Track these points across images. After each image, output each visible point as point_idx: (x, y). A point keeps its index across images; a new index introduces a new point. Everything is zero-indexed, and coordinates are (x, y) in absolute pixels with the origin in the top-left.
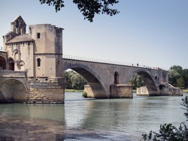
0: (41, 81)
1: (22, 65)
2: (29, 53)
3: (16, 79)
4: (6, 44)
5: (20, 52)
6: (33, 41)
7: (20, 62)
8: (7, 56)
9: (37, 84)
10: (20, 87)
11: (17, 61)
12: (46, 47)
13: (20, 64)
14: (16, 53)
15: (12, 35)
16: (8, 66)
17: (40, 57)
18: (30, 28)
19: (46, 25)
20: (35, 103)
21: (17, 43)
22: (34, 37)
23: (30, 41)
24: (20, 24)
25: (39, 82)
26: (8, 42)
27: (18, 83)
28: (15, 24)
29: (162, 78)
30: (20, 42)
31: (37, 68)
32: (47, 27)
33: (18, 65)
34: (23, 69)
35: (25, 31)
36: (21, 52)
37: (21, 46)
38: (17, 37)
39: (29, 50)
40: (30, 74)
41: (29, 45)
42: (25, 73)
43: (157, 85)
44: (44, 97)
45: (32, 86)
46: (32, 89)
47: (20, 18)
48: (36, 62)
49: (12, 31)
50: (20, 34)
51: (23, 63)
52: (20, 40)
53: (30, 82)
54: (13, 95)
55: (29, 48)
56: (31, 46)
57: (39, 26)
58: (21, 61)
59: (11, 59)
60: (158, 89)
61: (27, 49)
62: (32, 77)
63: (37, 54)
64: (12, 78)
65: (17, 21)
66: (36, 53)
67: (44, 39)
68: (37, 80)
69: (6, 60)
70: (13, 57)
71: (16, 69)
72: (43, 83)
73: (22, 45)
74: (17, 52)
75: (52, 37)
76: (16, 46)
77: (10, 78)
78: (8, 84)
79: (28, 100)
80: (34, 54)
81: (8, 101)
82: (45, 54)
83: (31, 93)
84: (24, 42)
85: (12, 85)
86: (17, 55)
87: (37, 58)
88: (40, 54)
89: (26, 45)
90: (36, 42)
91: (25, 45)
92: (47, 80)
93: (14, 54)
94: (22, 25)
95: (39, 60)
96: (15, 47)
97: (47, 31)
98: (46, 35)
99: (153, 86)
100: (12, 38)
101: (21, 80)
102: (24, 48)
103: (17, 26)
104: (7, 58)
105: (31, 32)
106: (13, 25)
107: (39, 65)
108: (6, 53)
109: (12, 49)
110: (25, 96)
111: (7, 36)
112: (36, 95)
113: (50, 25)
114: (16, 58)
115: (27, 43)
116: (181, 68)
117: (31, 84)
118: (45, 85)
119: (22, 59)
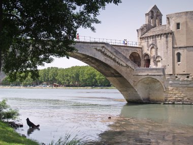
0: (182, 78)
1: (159, 61)
2: (167, 47)
3: (153, 77)
4: (141, 38)
5: (156, 46)
6: (172, 33)
8: (142, 52)
9: (176, 82)
10: (157, 86)
11: (154, 57)
12: (187, 39)
13: (157, 60)
14: (152, 48)
15: (146, 28)
16: (143, 63)
17: (180, 51)
18: (168, 18)
19: (187, 12)
20: (173, 103)
21: (153, 37)
22: (173, 27)
23: (168, 33)
24: (155, 14)
25: (178, 80)
26: (143, 36)
27: (155, 81)
28: (150, 15)
30: (156, 35)
31: (177, 64)
32: (189, 15)
33: (154, 61)
34: (160, 65)
35: (161, 22)
36: (158, 46)
37: (158, 39)
38: (152, 30)
39: (167, 44)
40: (169, 71)
41: (167, 37)
42: (163, 70)
44: (185, 97)
45: (171, 84)
46: (170, 88)
47: (155, 8)
48: (176, 57)
49: (147, 23)
50: (155, 26)
51: (160, 59)
52: (157, 33)
53: (168, 80)
54: (149, 94)
55: (167, 41)
56: (170, 39)
57: (179, 15)
58: (158, 57)
59: (147, 55)
61: (165, 42)
62: (171, 75)
63: (177, 48)
64: (148, 76)
65: (152, 11)
66: (175, 46)
67: (185, 29)
68: (177, 77)
69: (141, 56)
70: (149, 53)
72: (184, 81)
73: (159, 38)
74: (154, 46)
76: (152, 40)
77: (146, 77)
78: (143, 82)
79: (166, 100)
80: (173, 48)
81: (144, 102)
82: (186, 47)
83: (170, 92)
84: (162, 34)
85: (148, 84)
86: (154, 50)
87: (176, 52)
88: (180, 48)
89: (163, 38)
90: (175, 34)
91: (162, 38)
92: (188, 77)
93: (150, 49)
94: (157, 16)
95: (179, 54)
97: (188, 20)
98: (187, 25)
100: (147, 31)
101: (158, 78)
102: (161, 42)
103: (152, 18)
104: (142, 54)
105: (169, 23)
106: (147, 17)
107: (179, 60)
108: (141, 48)
109: (148, 43)
110: (163, 97)
111: (142, 29)
112: (175, 94)
114: (152, 53)
115: (165, 36)
117: (170, 82)
118: (186, 83)
119: (159, 54)
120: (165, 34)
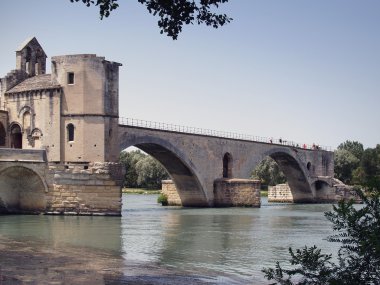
0: (76, 169)
1: (37, 138)
2: (52, 114)
3: (26, 166)
4: (6, 95)
5: (33, 111)
6: (60, 90)
7: (33, 131)
8: (8, 119)
9: (66, 176)
10: (34, 182)
11: (28, 130)
12: (86, 102)
13: (34, 135)
14: (25, 114)
15: (18, 77)
16: (9, 139)
17: (73, 122)
18: (54, 63)
19: (86, 56)
20: (61, 214)
21: (28, 93)
22: (61, 80)
23: (54, 90)
24: (33, 54)
25: (70, 172)
26: (11, 91)
27: (30, 173)
28: (25, 55)
29: (320, 168)
30: (33, 91)
31: (67, 143)
32: (88, 61)
33: (29, 136)
34: (39, 145)
35: (44, 69)
36: (37, 111)
37: (36, 98)
38: (27, 81)
39: (51, 108)
40: (54, 155)
41: (51, 96)
42: (44, 154)
43: (311, 181)
44: (81, 202)
45: (57, 179)
46: (56, 186)
47: (34, 42)
48: (66, 131)
49: (19, 68)
50: (33, 75)
51: (39, 134)
52: (34, 88)
53: (52, 172)
54: (20, 197)
55: (51, 103)
56: (56, 99)
57: (72, 59)
58: (35, 130)
59: (16, 125)
60: (313, 189)
61: (48, 105)
62: (57, 163)
63: (68, 116)
64: (18, 164)
65: (27, 48)
66: (65, 112)
67: (82, 85)
68: (67, 167)
69: (6, 127)
70: (19, 121)
71: (26, 145)
72: (78, 174)
73: (39, 97)
74: (28, 110)
75: (98, 81)
76: (25, 99)
77: (13, 165)
78: (9, 175)
79: (48, 208)
80: (62, 115)
81: (10, 211)
82: (83, 116)
83: (55, 194)
84: (42, 90)
85: (16, 178)
86: (28, 117)
87: (67, 123)
88: (73, 116)
89: (45, 98)
90: (65, 91)
91: (44, 96)
92: (86, 168)
93: (21, 115)
94: (38, 57)
95: (71, 128)
96: (23, 101)
97: (87, 69)
98: (85, 77)
99: (302, 183)
100: (17, 84)
101: (35, 168)
102: (41, 104)
103: (28, 59)
104: (8, 123)
105: (56, 71)
106: (20, 57)
107: (71, 138)
108: (7, 113)
109: (18, 105)
110: (44, 201)
111: (9, 79)
112: (65, 198)
113: (94, 56)
114: (26, 123)
115: (48, 93)
116: (362, 146)
117: (56, 175)
118: (82, 177)
119: (37, 126)
120: (48, 90)
